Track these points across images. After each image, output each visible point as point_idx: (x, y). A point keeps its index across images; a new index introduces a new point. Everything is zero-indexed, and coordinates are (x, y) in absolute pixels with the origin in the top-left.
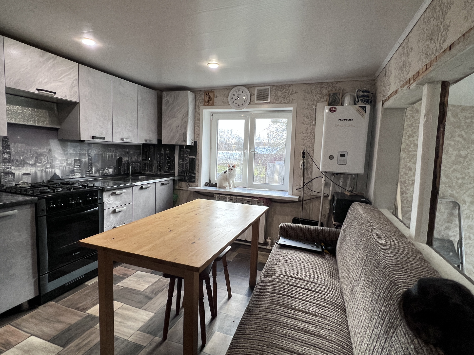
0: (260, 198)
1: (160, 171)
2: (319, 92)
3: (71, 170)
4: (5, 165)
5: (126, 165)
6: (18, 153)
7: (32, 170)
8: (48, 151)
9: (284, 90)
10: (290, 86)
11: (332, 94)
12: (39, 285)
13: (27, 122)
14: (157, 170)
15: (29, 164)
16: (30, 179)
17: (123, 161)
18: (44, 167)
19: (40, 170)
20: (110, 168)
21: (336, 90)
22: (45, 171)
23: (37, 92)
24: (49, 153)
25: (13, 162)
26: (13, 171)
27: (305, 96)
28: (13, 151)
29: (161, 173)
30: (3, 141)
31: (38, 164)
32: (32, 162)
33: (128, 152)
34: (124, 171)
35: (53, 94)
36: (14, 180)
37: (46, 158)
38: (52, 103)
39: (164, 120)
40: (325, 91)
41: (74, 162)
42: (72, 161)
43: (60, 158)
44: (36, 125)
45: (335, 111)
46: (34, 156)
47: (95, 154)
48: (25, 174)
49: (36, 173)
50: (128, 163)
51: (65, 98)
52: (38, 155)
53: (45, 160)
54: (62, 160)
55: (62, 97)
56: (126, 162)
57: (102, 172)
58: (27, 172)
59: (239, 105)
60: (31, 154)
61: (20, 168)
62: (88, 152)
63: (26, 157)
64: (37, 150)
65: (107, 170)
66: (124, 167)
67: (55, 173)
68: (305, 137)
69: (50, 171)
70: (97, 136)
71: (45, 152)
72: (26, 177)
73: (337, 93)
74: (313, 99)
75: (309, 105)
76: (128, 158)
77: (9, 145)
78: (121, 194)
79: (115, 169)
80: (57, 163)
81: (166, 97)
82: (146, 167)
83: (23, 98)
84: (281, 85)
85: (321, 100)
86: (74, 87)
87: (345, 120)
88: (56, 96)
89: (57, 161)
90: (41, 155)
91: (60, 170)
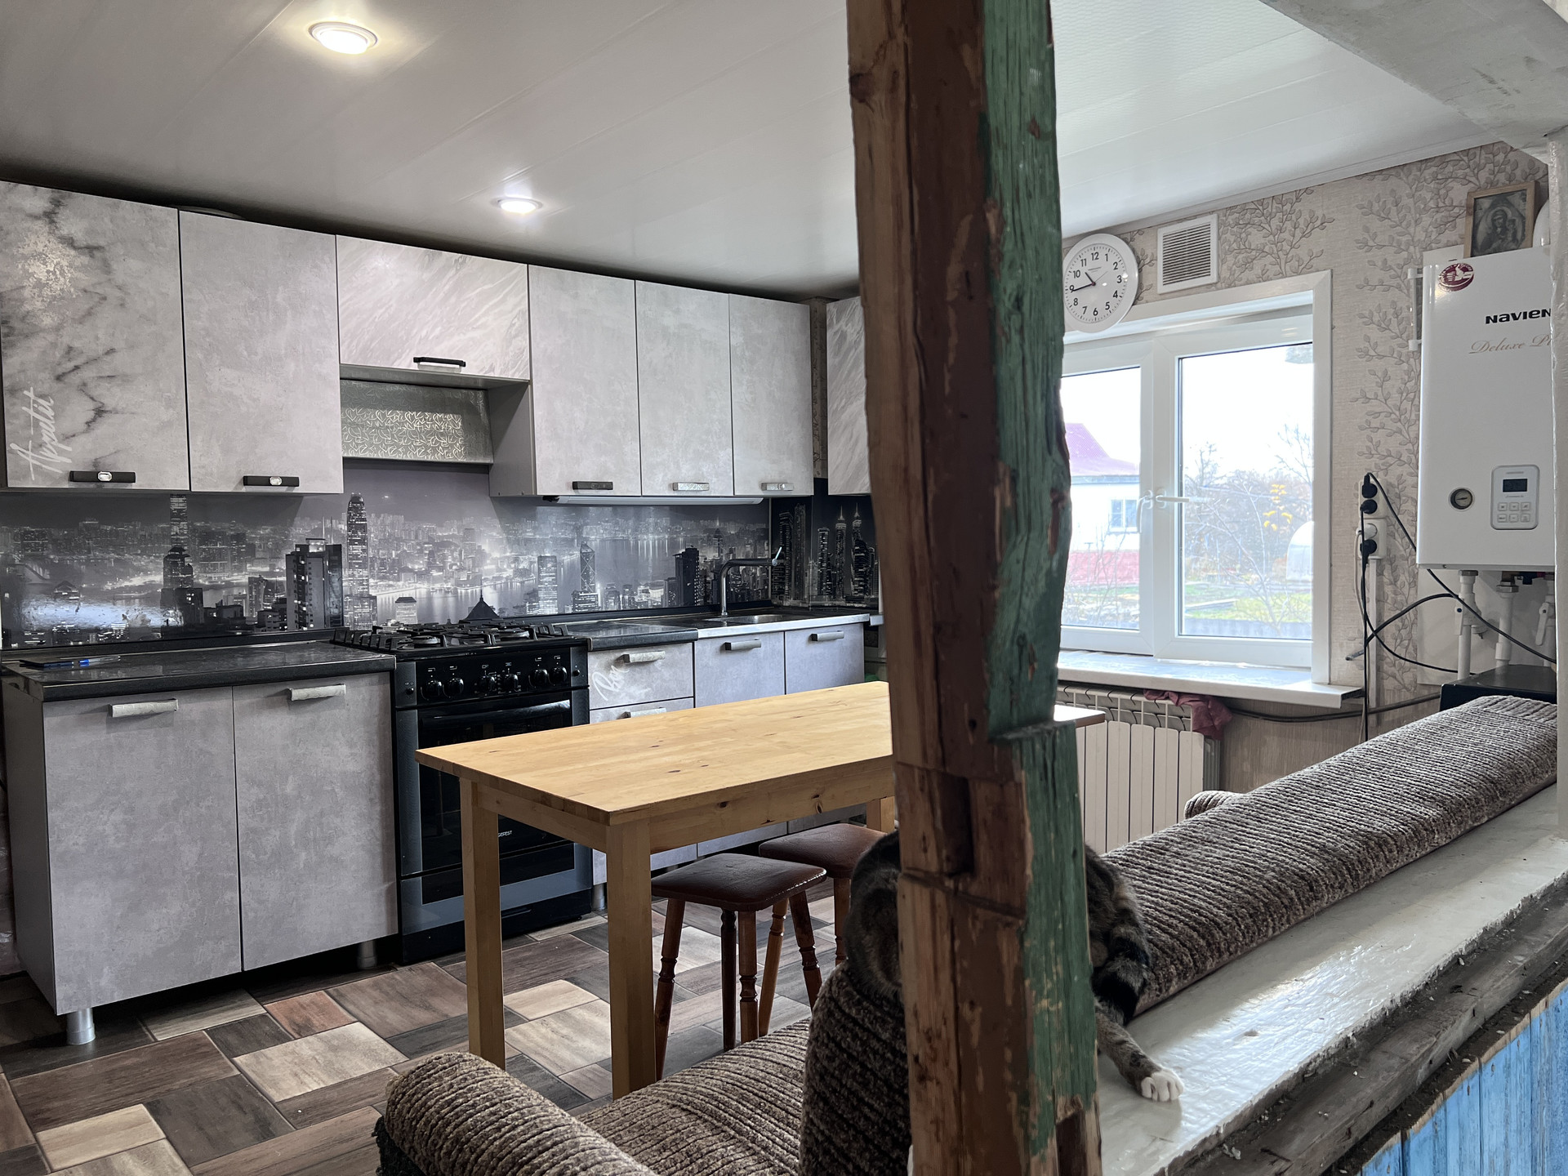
0: (1180, 694)
1: (833, 594)
2: (1432, 204)
3: (526, 590)
4: (353, 575)
5: (712, 575)
6: (386, 542)
7: (417, 590)
8: (461, 534)
9: (1275, 223)
10: (1298, 199)
11: (1486, 204)
12: (400, 902)
13: (405, 453)
14: (820, 593)
15: (412, 571)
16: (415, 614)
17: (701, 560)
18: (453, 581)
19: (441, 590)
20: (654, 586)
21: (1510, 179)
22: (455, 593)
23: (415, 366)
24: (464, 539)
25: (372, 566)
26: (372, 592)
27: (1366, 229)
28: (373, 536)
29: (837, 603)
30: (349, 509)
31: (435, 573)
32: (419, 565)
33: (718, 531)
34: (706, 597)
35: (458, 366)
36: (375, 618)
37: (456, 554)
38: (472, 393)
39: (832, 407)
40: (1459, 194)
41: (536, 565)
42: (531, 563)
43: (496, 555)
44: (430, 458)
45: (1465, 283)
46: (426, 549)
47: (603, 541)
48: (401, 600)
49: (430, 598)
50: (718, 568)
51: (491, 374)
52: (435, 544)
53: (454, 559)
54: (502, 559)
55: (482, 370)
56: (711, 566)
57: (627, 597)
58: (406, 595)
59: (1095, 312)
60: (418, 544)
61: (391, 582)
62: (580, 534)
63: (405, 551)
64: (435, 531)
65: (643, 591)
66: (706, 582)
67: (482, 599)
68: (1377, 414)
69: (467, 593)
70: (590, 478)
71: (453, 536)
72: (405, 609)
73: (1512, 193)
74: (1404, 239)
75: (1386, 267)
76: (720, 551)
77: (364, 520)
78: (651, 666)
79: (671, 588)
80: (488, 567)
81: (838, 321)
82: (783, 584)
83: (397, 387)
84: (1261, 202)
85: (1444, 239)
86: (516, 336)
87: (1515, 318)
88: (464, 371)
89: (488, 561)
90: (443, 544)
91: (495, 589)
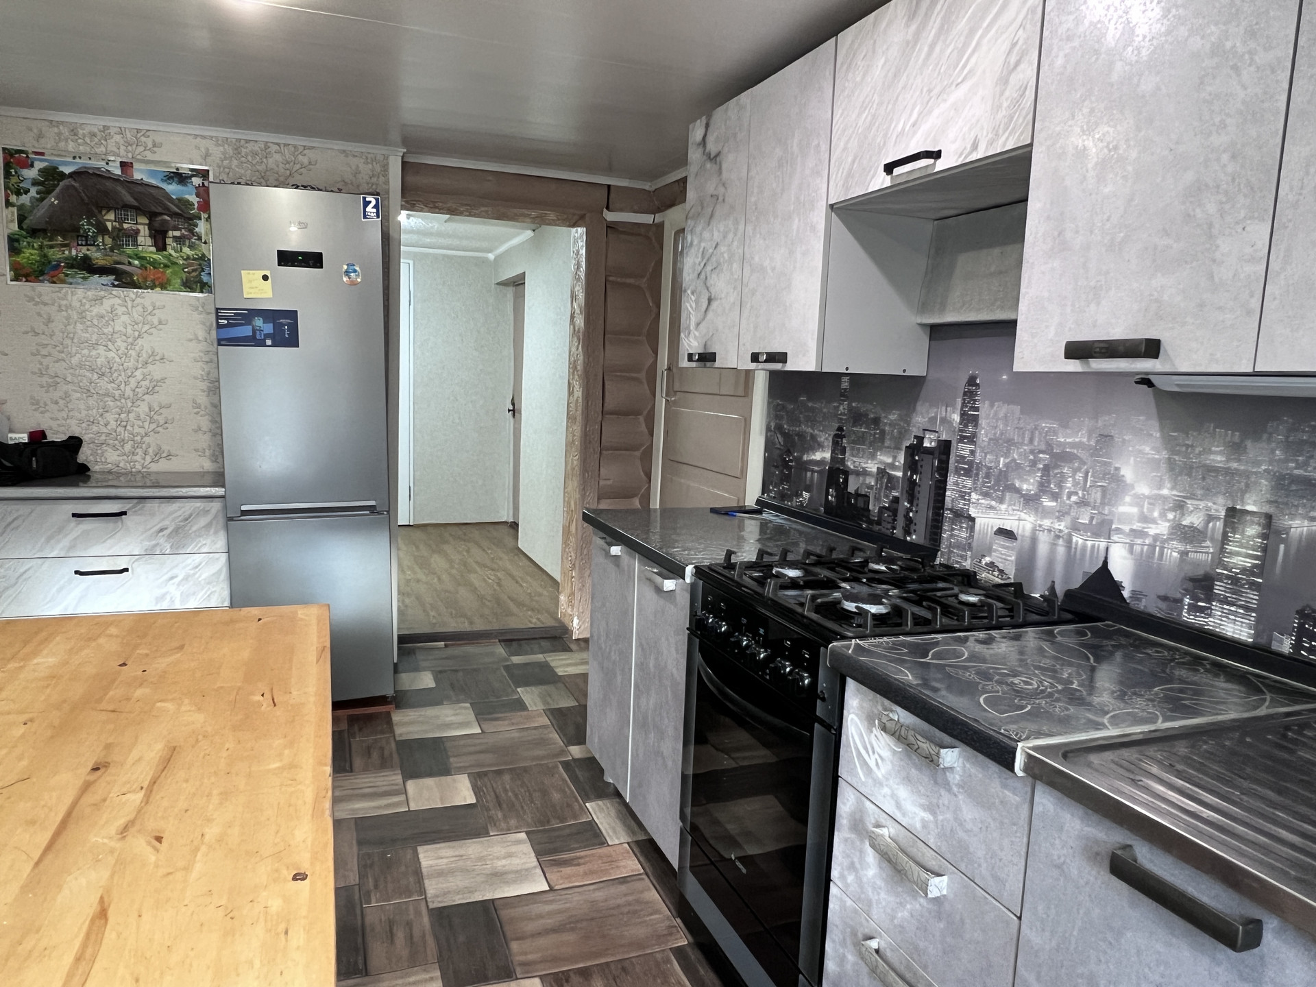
4: (957, 485)
6: (995, 444)
7: (1022, 522)
8: (1092, 443)
15: (1018, 491)
16: (1013, 558)
18: (1068, 519)
19: (1049, 531)
24: (1095, 452)
25: (977, 475)
28: (982, 434)
30: (965, 393)
31: (1047, 502)
32: (1029, 485)
35: (932, 160)
36: (970, 547)
37: (1080, 476)
42: (1210, 518)
43: (1144, 489)
46: (1041, 460)
48: (1001, 532)
51: (974, 157)
52: (1053, 455)
53: (1075, 484)
54: (1154, 500)
55: (961, 154)
60: (1032, 452)
61: (993, 503)
63: (1014, 460)
64: (1055, 433)
67: (1105, 563)
71: (1080, 445)
72: (1003, 547)
80: (1128, 510)
88: (941, 165)
89: (1128, 499)
90: (1062, 457)
91: (1131, 551)
